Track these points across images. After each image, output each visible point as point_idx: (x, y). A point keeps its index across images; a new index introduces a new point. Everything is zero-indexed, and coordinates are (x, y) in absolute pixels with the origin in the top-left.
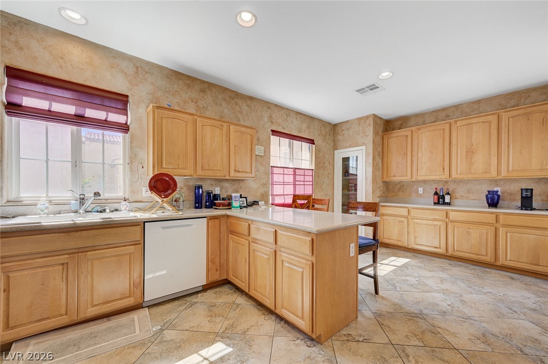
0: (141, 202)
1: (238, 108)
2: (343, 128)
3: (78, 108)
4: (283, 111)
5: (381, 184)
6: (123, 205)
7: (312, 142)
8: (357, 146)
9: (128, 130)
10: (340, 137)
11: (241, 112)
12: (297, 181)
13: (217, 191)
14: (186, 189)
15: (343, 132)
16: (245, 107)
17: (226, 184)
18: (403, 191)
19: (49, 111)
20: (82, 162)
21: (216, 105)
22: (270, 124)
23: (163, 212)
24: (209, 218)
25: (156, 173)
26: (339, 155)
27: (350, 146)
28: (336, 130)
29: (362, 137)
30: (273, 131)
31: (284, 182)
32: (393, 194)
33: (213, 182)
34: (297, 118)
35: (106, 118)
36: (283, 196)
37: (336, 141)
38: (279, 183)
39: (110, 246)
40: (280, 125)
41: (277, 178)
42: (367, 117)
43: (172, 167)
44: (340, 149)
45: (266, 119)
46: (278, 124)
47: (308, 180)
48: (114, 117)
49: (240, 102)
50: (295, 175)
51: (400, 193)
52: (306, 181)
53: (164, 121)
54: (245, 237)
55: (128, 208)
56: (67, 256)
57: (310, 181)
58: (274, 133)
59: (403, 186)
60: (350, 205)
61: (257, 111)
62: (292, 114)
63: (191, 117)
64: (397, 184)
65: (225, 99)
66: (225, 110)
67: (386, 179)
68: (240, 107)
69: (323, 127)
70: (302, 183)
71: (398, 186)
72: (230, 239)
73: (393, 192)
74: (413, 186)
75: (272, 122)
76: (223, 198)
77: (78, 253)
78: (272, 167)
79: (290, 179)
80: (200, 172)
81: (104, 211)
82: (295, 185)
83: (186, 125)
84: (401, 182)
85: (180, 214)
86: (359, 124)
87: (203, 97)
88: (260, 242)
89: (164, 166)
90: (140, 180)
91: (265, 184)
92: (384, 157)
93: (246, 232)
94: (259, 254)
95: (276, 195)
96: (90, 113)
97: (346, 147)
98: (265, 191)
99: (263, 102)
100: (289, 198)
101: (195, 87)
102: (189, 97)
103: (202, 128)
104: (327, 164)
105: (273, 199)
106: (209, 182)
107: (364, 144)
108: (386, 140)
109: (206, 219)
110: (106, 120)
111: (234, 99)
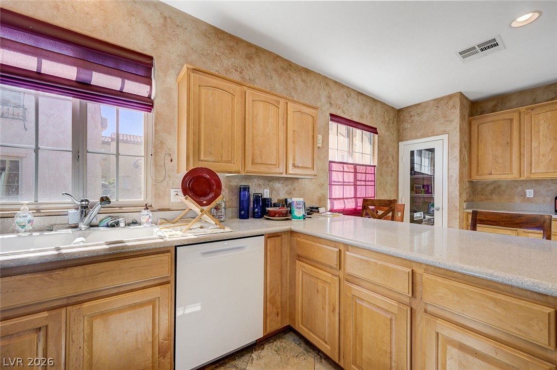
0: (169, 210)
1: (291, 83)
2: (411, 113)
3: (82, 70)
4: (342, 90)
5: (468, 184)
6: (145, 216)
7: (373, 130)
8: (434, 135)
9: (152, 106)
10: (407, 125)
11: (295, 89)
12: (358, 180)
13: (266, 194)
14: (227, 192)
15: (412, 118)
16: (299, 81)
17: (277, 185)
18: (500, 194)
19: (39, 73)
20: (87, 152)
21: (266, 78)
22: (328, 106)
23: (201, 227)
24: (267, 236)
25: (191, 167)
26: (405, 148)
27: (423, 136)
28: (402, 117)
29: (442, 123)
30: (332, 115)
31: (344, 182)
32: (482, 197)
33: (261, 182)
34: (358, 100)
35: (122, 88)
36: (342, 201)
37: (401, 130)
38: (338, 184)
39: (121, 290)
40: (339, 108)
41: (336, 177)
42: (450, 97)
43: (213, 159)
44: (407, 140)
45: (324, 99)
46: (338, 107)
47: (370, 180)
48: (134, 87)
49: (294, 75)
50: (355, 172)
51: (494, 197)
52: (368, 181)
53: (203, 91)
54: (328, 269)
55: (150, 220)
56: (45, 314)
57: (371, 181)
58: (333, 118)
59: (499, 187)
60: (478, 218)
61: (313, 88)
62: (353, 94)
63: (238, 88)
64: (488, 185)
65: (275, 70)
66: (277, 85)
67: (475, 178)
68: (294, 82)
69: (386, 113)
70: (364, 183)
71: (491, 187)
72: (298, 267)
73: (482, 195)
74: (516, 187)
75: (331, 104)
76: (274, 204)
77: (66, 306)
78: (330, 162)
79: (350, 178)
80: (249, 167)
81: (115, 225)
82: (355, 185)
83: (232, 98)
84: (494, 182)
85: (227, 231)
86: (437, 107)
87: (249, 65)
88: (363, 283)
89: (202, 158)
90: (167, 178)
91: (323, 185)
92: (473, 149)
93: (334, 262)
94: (365, 305)
95: (335, 199)
96: (99, 79)
97: (417, 138)
98: (322, 194)
99: (320, 77)
100: (349, 202)
101: (240, 51)
102: (232, 64)
103: (253, 104)
104: (390, 159)
105: (332, 205)
106: (256, 181)
107: (444, 132)
108: (474, 128)
109: (264, 237)
110: (121, 92)
111: (286, 70)
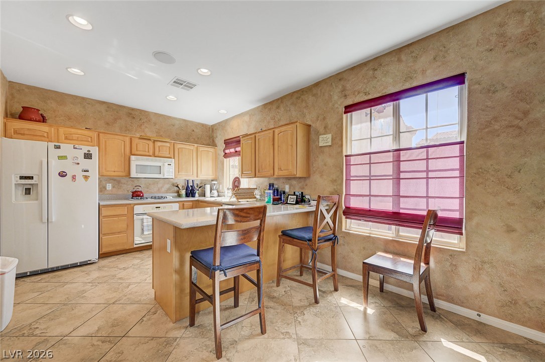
1: (304, 104)
4: (366, 69)
12: (404, 172)
16: (311, 98)
22: (342, 100)
30: (346, 107)
33: (284, 180)
34: (399, 59)
38: (360, 178)
43: (246, 172)
46: (356, 93)
49: (305, 97)
50: (397, 161)
53: (244, 144)
58: (349, 109)
62: (387, 60)
65: (292, 104)
68: (307, 101)
70: (424, 175)
75: (346, 96)
78: (346, 156)
79: (389, 169)
82: (397, 179)
83: (251, 143)
91: (335, 181)
98: (335, 189)
111: (300, 97)
